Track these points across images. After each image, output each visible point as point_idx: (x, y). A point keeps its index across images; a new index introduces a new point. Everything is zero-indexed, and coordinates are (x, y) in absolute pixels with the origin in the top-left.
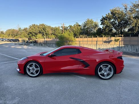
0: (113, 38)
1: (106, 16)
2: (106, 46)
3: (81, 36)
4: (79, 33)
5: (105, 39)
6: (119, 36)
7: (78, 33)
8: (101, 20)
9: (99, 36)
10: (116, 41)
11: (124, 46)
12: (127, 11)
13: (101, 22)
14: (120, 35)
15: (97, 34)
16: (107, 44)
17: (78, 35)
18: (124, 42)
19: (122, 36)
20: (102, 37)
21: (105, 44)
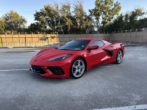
0: (49, 36)
1: (40, 11)
2: (43, 43)
3: (9, 32)
4: (4, 28)
5: (41, 36)
6: (55, 34)
7: (2, 27)
8: (35, 15)
9: (34, 32)
10: (52, 38)
11: (60, 43)
12: (59, 10)
13: (35, 17)
14: (56, 32)
15: (31, 31)
16: (44, 41)
17: (3, 30)
18: (59, 40)
19: (56, 34)
20: (37, 34)
21: (41, 41)
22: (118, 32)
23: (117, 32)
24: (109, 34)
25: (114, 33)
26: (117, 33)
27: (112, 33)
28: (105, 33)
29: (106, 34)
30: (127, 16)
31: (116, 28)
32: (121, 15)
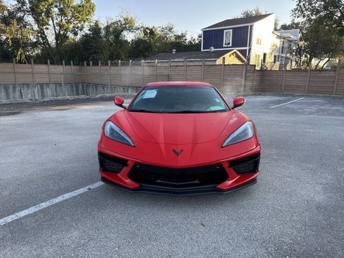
22: (100, 64)
23: (96, 64)
24: (77, 67)
25: (88, 65)
26: (98, 65)
27: (84, 65)
28: (66, 64)
29: (68, 67)
30: (107, 28)
31: (91, 54)
32: (96, 24)
